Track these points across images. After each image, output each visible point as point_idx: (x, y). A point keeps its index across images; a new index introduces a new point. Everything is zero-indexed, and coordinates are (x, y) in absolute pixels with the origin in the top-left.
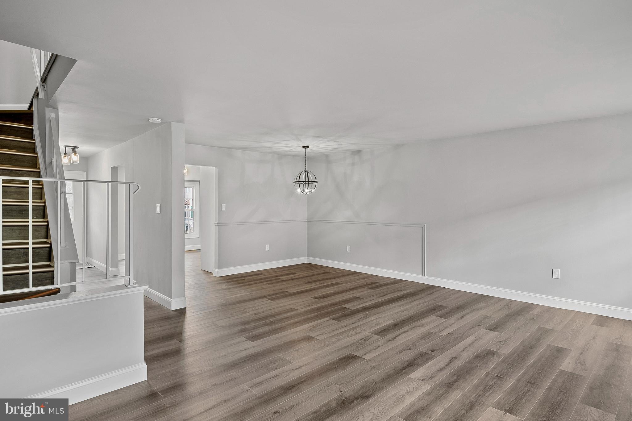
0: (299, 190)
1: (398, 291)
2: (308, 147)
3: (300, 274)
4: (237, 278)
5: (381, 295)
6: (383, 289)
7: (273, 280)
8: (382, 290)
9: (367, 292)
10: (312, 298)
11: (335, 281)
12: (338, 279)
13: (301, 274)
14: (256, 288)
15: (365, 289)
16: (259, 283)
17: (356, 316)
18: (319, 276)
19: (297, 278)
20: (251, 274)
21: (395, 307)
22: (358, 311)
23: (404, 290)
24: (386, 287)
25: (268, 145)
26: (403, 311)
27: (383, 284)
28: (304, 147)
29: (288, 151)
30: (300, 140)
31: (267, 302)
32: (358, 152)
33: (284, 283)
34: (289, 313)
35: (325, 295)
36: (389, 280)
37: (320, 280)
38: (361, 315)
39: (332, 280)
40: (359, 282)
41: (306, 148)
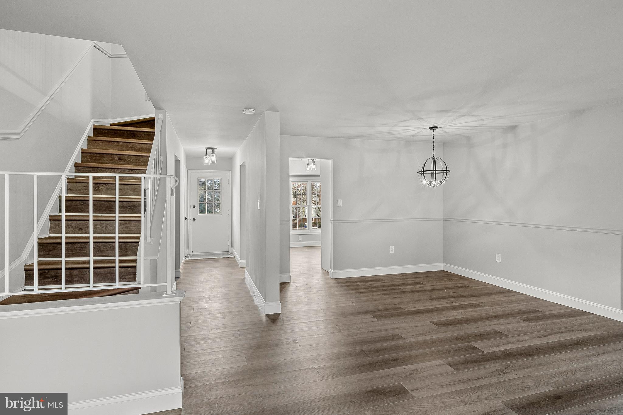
0: (425, 182)
1: (573, 330)
2: (437, 128)
3: (428, 285)
4: (352, 282)
5: (540, 334)
6: (547, 325)
7: (392, 289)
8: (544, 324)
9: (517, 325)
10: (431, 322)
11: (472, 301)
12: (478, 298)
13: (430, 285)
14: (367, 298)
15: (517, 319)
16: (373, 292)
17: (488, 366)
18: (453, 290)
19: (421, 291)
20: (370, 279)
21: (561, 360)
22: (494, 357)
23: (585, 330)
24: (553, 321)
25: (386, 129)
26: (575, 371)
27: (549, 315)
28: (431, 128)
29: (413, 136)
30: (422, 119)
31: (371, 320)
32: (513, 128)
33: (402, 295)
34: (390, 342)
35: (451, 320)
36: (560, 309)
37: (452, 297)
38: (497, 365)
39: (470, 299)
40: (509, 307)
41: (434, 129)
